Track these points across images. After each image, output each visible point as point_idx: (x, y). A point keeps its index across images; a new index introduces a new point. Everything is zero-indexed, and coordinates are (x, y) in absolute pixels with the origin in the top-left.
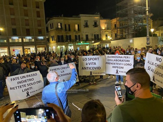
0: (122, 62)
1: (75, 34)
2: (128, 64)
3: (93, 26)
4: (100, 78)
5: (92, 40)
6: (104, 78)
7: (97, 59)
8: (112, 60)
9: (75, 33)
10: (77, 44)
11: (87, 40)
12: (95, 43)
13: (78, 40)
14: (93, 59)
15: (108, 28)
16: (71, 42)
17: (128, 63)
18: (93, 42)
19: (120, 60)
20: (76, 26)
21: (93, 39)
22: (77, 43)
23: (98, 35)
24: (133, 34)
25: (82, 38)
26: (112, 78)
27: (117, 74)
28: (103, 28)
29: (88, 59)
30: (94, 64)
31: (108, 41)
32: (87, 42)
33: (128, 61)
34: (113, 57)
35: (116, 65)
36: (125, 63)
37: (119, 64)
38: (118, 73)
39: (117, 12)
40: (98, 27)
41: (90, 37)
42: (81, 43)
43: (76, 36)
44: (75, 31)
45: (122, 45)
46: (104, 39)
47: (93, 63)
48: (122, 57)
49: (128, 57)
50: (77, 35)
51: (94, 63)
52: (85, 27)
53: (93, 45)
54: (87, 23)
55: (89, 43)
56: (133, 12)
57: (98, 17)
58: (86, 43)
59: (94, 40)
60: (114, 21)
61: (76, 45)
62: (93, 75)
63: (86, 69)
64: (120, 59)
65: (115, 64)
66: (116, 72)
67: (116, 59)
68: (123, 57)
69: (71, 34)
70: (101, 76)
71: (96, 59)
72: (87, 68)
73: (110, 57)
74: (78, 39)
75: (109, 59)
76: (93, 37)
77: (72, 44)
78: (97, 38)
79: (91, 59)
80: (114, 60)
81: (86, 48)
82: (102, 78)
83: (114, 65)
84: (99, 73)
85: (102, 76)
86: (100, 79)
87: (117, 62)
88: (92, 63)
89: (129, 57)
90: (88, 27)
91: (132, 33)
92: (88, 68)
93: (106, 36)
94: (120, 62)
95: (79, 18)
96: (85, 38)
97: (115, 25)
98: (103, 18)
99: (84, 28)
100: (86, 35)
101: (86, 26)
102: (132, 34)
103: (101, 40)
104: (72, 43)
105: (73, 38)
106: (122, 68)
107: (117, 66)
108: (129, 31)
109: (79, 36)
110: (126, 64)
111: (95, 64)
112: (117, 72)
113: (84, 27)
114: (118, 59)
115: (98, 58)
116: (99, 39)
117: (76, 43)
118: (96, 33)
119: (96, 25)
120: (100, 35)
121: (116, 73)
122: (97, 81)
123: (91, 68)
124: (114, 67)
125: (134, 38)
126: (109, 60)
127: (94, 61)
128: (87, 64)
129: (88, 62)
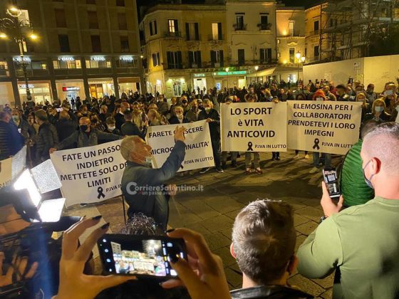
0: (330, 121)
1: (210, 47)
2: (346, 126)
3: (258, 25)
4: (272, 160)
5: (255, 62)
6: (282, 159)
7: (267, 110)
8: (305, 115)
9: (210, 44)
10: (215, 74)
11: (241, 63)
12: (260, 70)
13: (217, 65)
14: (258, 111)
15: (296, 33)
16: (201, 70)
17: (345, 121)
18: (257, 68)
19: (326, 116)
20: (215, 27)
21: (257, 61)
22: (216, 71)
23: (270, 50)
24: (363, 47)
25: (229, 59)
26: (304, 160)
27: (316, 150)
28: (285, 33)
29: (243, 112)
30: (259, 124)
31: (295, 67)
32: (241, 68)
33: (346, 116)
34: (307, 106)
35: (313, 128)
36: (338, 121)
37: (322, 125)
38: (318, 148)
40: (272, 28)
41: (248, 56)
42: (225, 71)
43: (213, 53)
44: (210, 39)
45: (333, 78)
46: (285, 60)
47: (256, 120)
48: (331, 107)
49: (346, 107)
50: (216, 50)
51: (258, 122)
52: (236, 30)
53: (255, 75)
54: (242, 18)
55: (245, 72)
57: (271, 4)
58: (239, 70)
59: (259, 62)
60: (314, 12)
61: (212, 77)
62: (255, 150)
63: (238, 136)
64: (324, 111)
65: (311, 124)
66: (314, 144)
67: (314, 111)
68: (334, 107)
69: (200, 50)
70: (276, 155)
71: (263, 111)
72: (240, 133)
73: (300, 106)
74: (218, 60)
76: (258, 57)
77: (204, 75)
78: (268, 59)
79: (250, 112)
80: (309, 115)
81: (237, 84)
82: (277, 159)
83: (309, 128)
84: (269, 146)
85: (278, 153)
86: (272, 162)
87: (318, 120)
88: (254, 122)
89: (349, 108)
90: (245, 29)
91: (362, 43)
92: (244, 133)
93: (292, 52)
94: (324, 120)
95: (222, 7)
96: (235, 57)
97: (316, 23)
98: (284, 5)
99: (234, 33)
100: (239, 50)
101: (240, 26)
102: (358, 46)
103: (276, 63)
104: (203, 72)
105: (206, 57)
106: (331, 134)
107: (317, 128)
108: (353, 39)
109: (221, 52)
110: (342, 126)
111: (261, 122)
112: (316, 145)
113: (233, 29)
114: (319, 111)
115: (270, 109)
116: (273, 61)
117: (212, 71)
118: (266, 46)
119: (265, 23)
120: (276, 50)
121: (314, 147)
122: (265, 166)
123: (251, 134)
124: (308, 132)
125: (365, 58)
126: (296, 114)
127: (259, 117)
128: (240, 124)
129: (243, 117)
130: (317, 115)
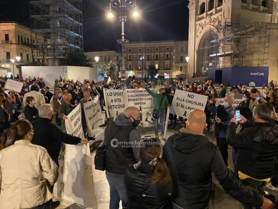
0: (144, 97)
7: (122, 94)
8: (133, 96)
19: (141, 95)
33: (148, 95)
34: (134, 92)
39: (32, 16)
48: (142, 91)
51: (119, 100)
56: (58, 23)
63: (112, 108)
64: (141, 93)
65: (136, 100)
67: (137, 93)
71: (120, 94)
73: (130, 92)
75: (129, 94)
80: (135, 96)
83: (136, 102)
87: (139, 97)
92: (114, 107)
94: (141, 97)
106: (145, 103)
107: (139, 101)
108: (56, 54)
110: (148, 99)
114: (139, 93)
123: (117, 107)
124: (136, 104)
126: (129, 96)
127: (119, 97)
128: (112, 101)
129: (113, 98)
130: (138, 95)
